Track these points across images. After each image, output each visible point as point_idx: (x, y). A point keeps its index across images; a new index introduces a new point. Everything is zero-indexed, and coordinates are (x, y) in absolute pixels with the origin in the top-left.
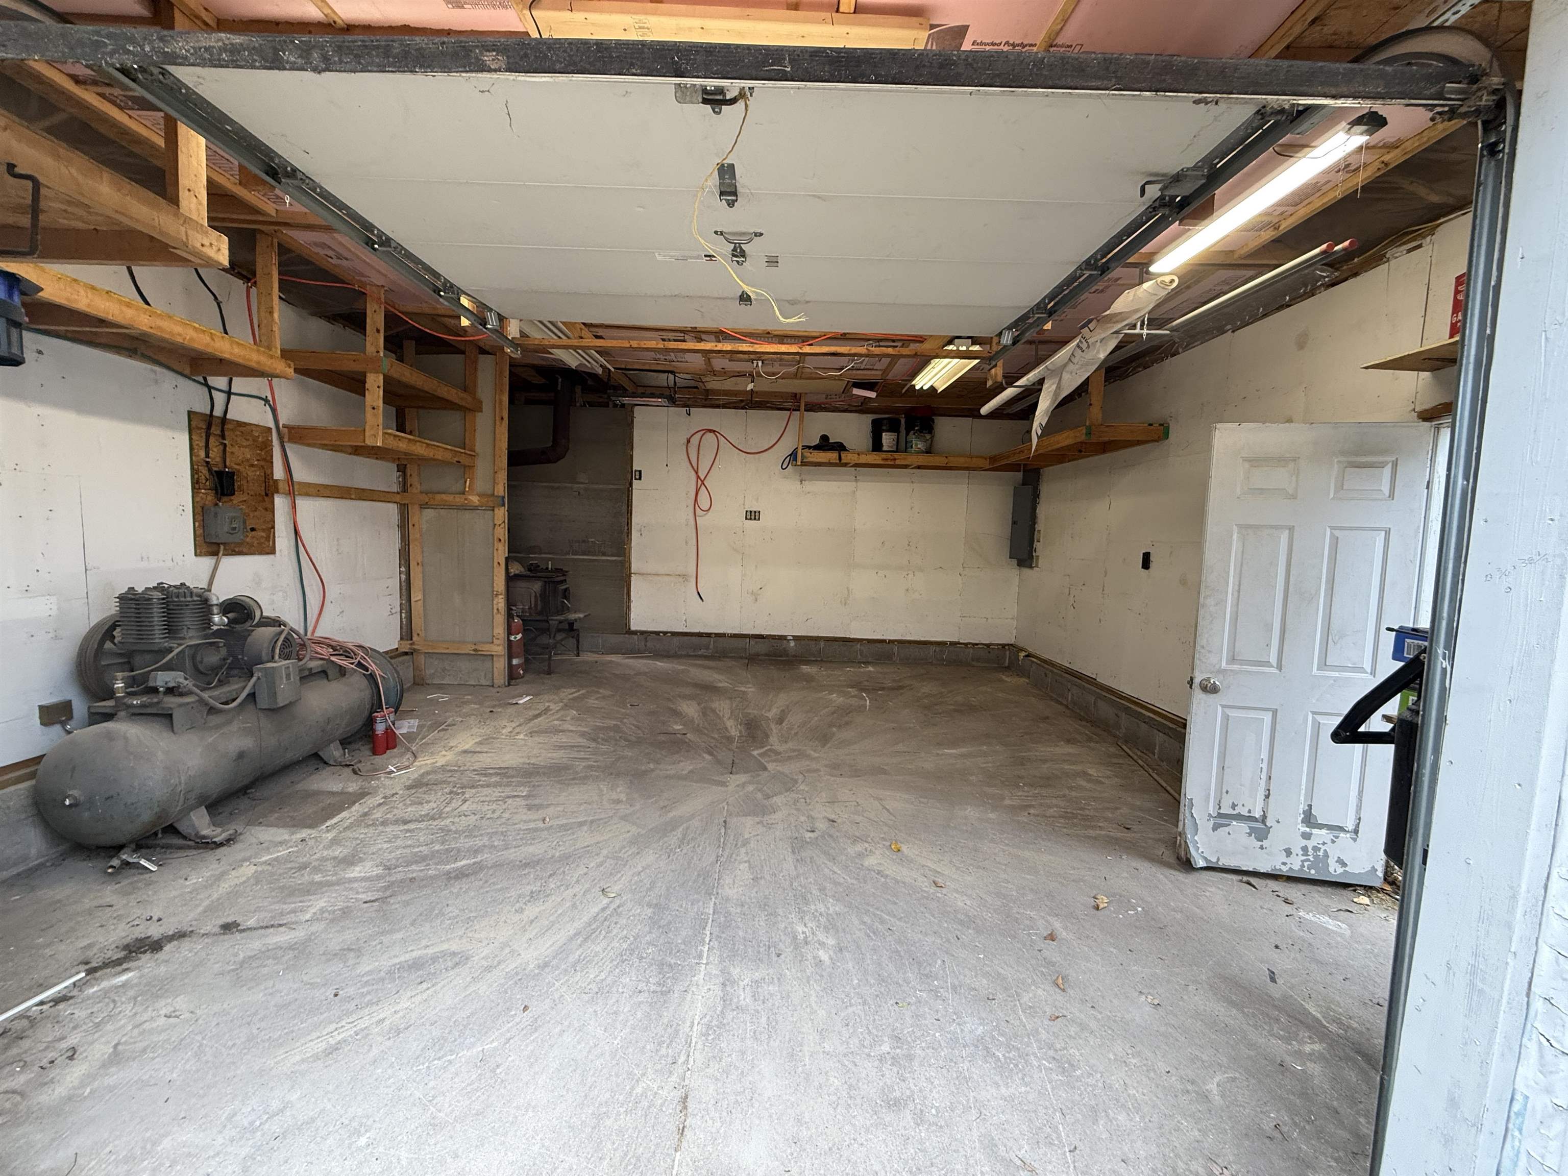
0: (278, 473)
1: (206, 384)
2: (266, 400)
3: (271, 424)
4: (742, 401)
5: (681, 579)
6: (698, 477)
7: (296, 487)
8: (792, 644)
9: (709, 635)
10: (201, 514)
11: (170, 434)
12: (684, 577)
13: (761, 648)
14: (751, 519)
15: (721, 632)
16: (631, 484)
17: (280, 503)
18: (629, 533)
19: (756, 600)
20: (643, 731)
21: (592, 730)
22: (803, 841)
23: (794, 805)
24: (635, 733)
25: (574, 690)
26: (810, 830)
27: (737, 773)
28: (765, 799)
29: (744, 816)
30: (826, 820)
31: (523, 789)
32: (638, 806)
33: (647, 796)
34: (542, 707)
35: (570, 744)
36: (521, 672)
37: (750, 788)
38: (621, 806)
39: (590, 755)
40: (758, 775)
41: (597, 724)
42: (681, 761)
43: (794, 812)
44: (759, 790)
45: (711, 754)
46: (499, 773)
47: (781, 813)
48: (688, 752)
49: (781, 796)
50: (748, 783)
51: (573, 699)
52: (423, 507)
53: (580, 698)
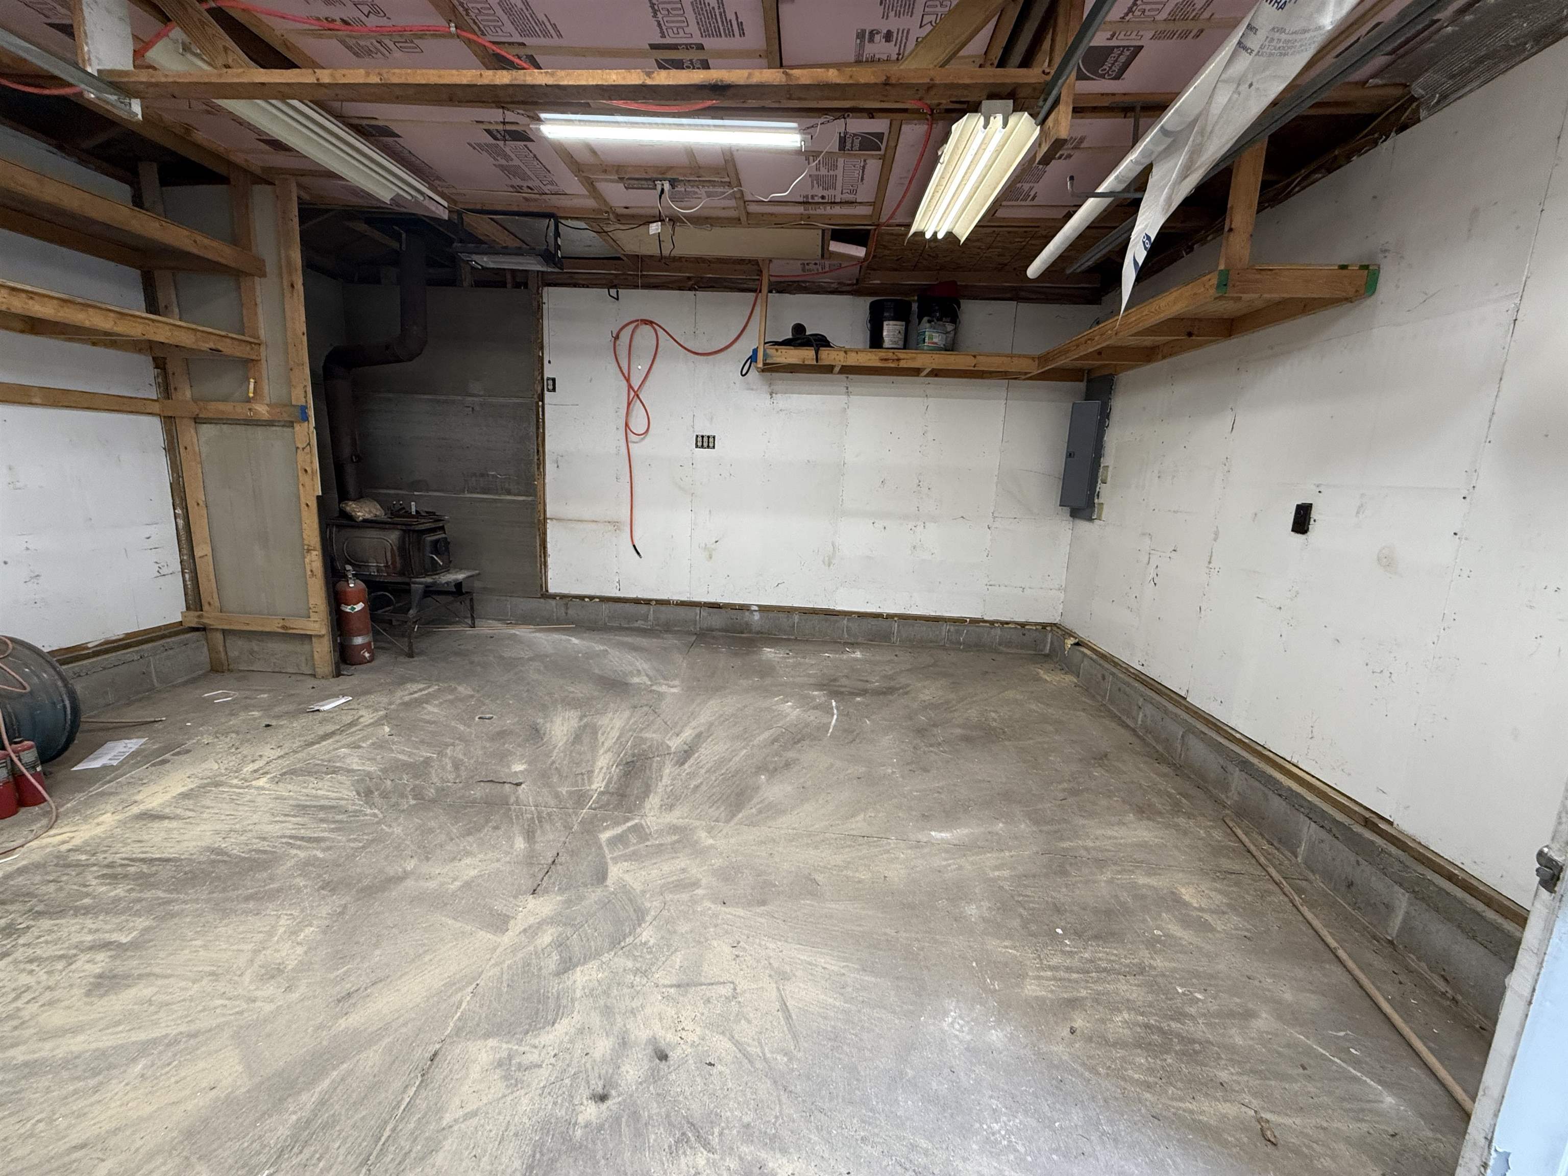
4: (689, 278)
5: (611, 527)
6: (630, 387)
8: (757, 616)
9: (648, 602)
12: (615, 524)
13: (716, 620)
14: (702, 447)
15: (666, 598)
16: (542, 398)
18: (541, 463)
19: (711, 558)
20: (458, 776)
21: (385, 771)
22: (566, 1139)
23: (606, 993)
24: (443, 780)
25: (422, 686)
26: (600, 1090)
27: (546, 891)
28: (558, 974)
29: (487, 1035)
30: (650, 1050)
31: (142, 923)
32: (302, 989)
33: (339, 958)
34: (348, 719)
35: (322, 802)
36: (367, 655)
37: (546, 938)
38: (269, 990)
39: (332, 830)
40: (581, 898)
41: (401, 757)
42: (468, 854)
43: (596, 1020)
44: (560, 944)
45: (530, 836)
46: (141, 875)
47: (563, 1027)
48: (496, 828)
49: (594, 964)
50: (551, 921)
51: (406, 705)
52: (198, 421)
53: (418, 702)
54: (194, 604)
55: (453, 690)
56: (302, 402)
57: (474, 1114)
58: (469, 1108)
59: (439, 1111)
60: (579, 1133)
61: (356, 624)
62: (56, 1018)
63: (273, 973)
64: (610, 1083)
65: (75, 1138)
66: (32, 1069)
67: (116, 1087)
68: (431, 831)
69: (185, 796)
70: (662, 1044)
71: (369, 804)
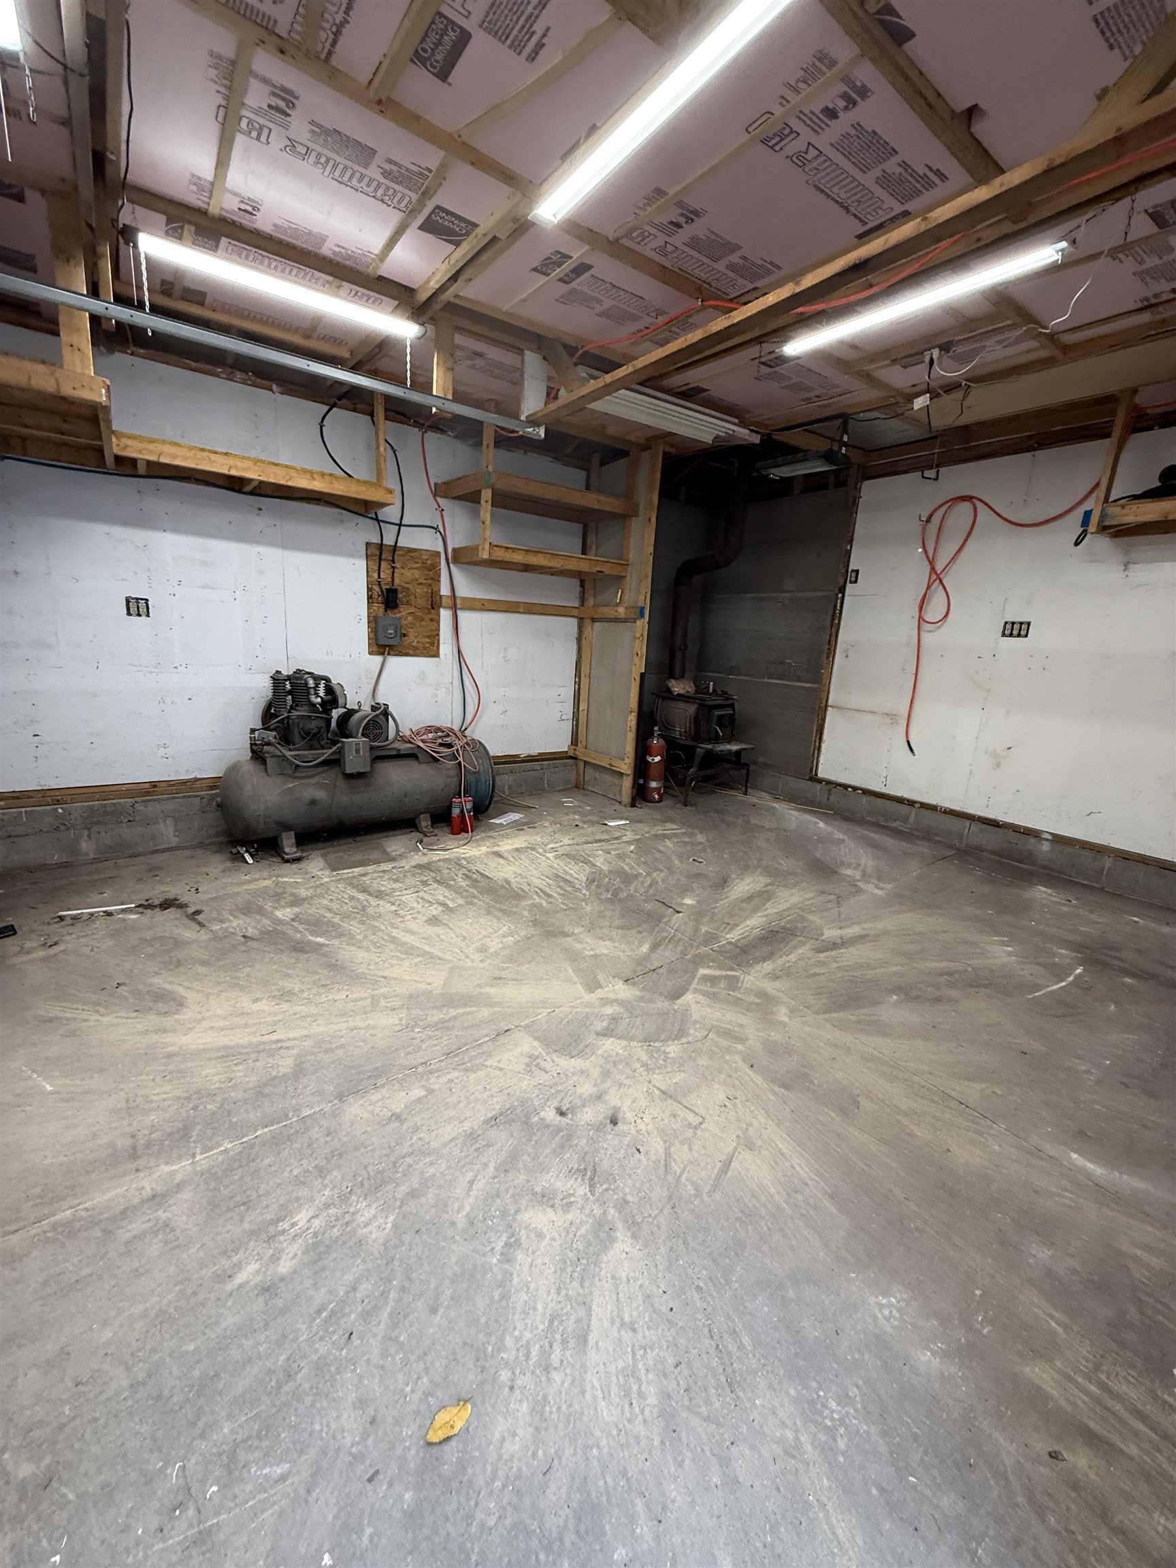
0: (445, 590)
1: (377, 519)
2: (436, 529)
3: (441, 550)
5: (888, 720)
6: (933, 569)
7: (458, 602)
8: (1046, 847)
9: (912, 803)
10: (373, 621)
11: (352, 561)
12: (892, 717)
13: (990, 839)
14: (1011, 635)
15: (934, 803)
16: (842, 590)
17: (445, 615)
18: (831, 652)
19: (998, 766)
20: (647, 892)
21: (610, 872)
22: (528, 1116)
23: (615, 1064)
24: (636, 891)
25: (675, 827)
26: (564, 1109)
27: (634, 984)
28: (598, 1034)
29: (537, 1039)
30: (610, 1113)
31: (461, 901)
32: (486, 964)
33: (511, 959)
34: (617, 834)
35: (568, 878)
36: (656, 796)
37: (609, 1010)
38: (476, 957)
39: (559, 894)
40: (651, 1001)
41: (626, 868)
42: (612, 939)
43: (596, 1073)
44: (614, 1019)
45: (654, 947)
46: (476, 881)
47: (576, 1063)
48: (640, 932)
49: (624, 1043)
50: (620, 1003)
51: (656, 836)
52: (593, 620)
53: (664, 836)
54: (575, 741)
55: (692, 835)
56: (641, 604)
57: (501, 1069)
58: (501, 1065)
59: (489, 1055)
60: (535, 1119)
61: (654, 771)
62: (412, 925)
63: (483, 950)
64: (573, 1110)
65: (385, 974)
66: (394, 940)
67: (406, 963)
68: (604, 917)
69: (517, 850)
70: (620, 1115)
71: (588, 888)
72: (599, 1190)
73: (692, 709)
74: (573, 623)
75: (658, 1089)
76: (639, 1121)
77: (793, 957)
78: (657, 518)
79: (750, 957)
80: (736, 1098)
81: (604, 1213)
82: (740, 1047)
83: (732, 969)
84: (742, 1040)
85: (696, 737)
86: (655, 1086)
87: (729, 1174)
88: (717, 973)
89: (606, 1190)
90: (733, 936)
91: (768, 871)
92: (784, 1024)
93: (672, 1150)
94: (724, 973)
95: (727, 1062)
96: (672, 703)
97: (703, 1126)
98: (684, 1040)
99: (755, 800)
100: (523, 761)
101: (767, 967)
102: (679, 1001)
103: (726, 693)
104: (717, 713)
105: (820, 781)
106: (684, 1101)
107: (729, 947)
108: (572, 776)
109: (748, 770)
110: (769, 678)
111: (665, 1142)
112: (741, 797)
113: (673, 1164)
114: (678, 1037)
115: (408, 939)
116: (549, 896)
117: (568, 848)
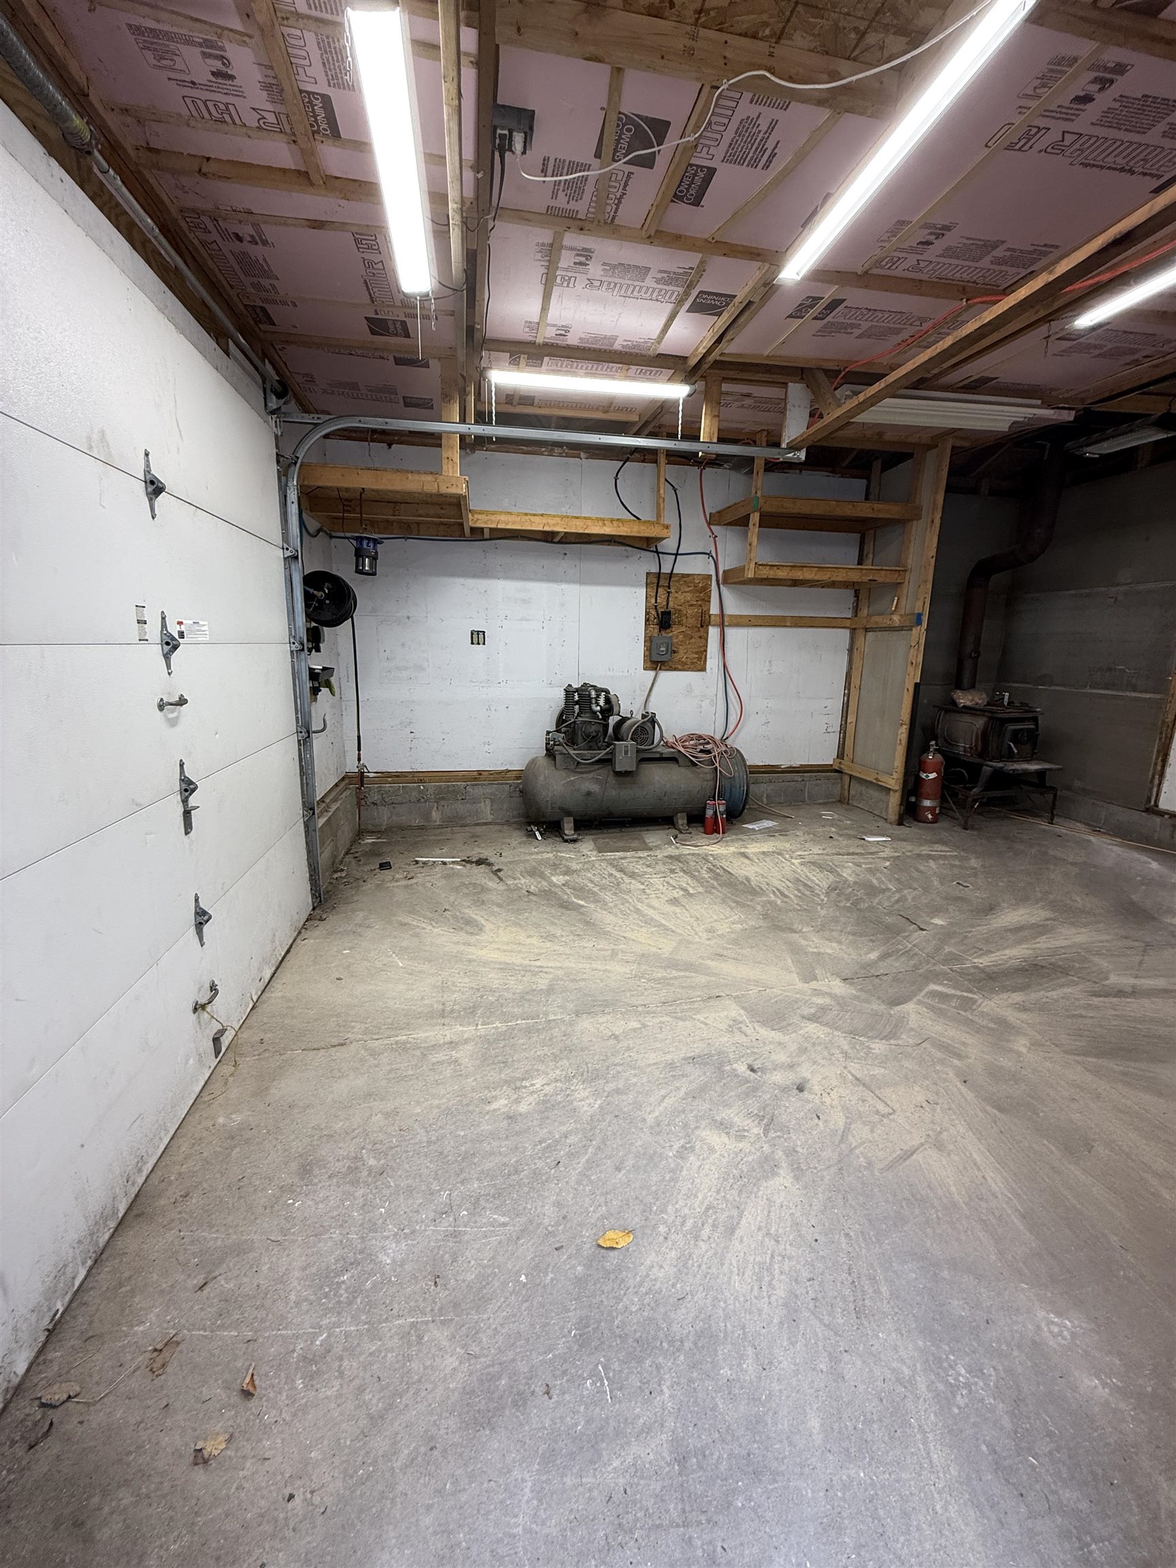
0: (714, 609)
1: (657, 552)
2: (709, 554)
3: (713, 573)
7: (726, 619)
10: (649, 640)
11: (633, 589)
17: (713, 632)
20: (892, 906)
21: (855, 883)
22: (721, 1064)
23: (814, 1044)
24: (879, 903)
25: (947, 849)
26: (756, 1067)
27: (851, 984)
28: (803, 1017)
29: (743, 1008)
30: (798, 1081)
31: (701, 889)
32: (712, 942)
33: (735, 942)
34: (873, 849)
35: (809, 883)
36: (930, 816)
37: (820, 1001)
38: (704, 935)
39: (796, 896)
40: (867, 1001)
41: (875, 881)
42: (840, 942)
43: (793, 1047)
44: (824, 1009)
45: (884, 956)
46: (718, 874)
47: (777, 1036)
48: (872, 941)
49: (827, 1030)
50: (833, 996)
51: (919, 855)
52: (867, 630)
53: (929, 857)
54: (841, 755)
55: (964, 859)
56: (919, 611)
57: (706, 1024)
58: (707, 1021)
59: (698, 1011)
60: (728, 1068)
62: (655, 903)
63: (711, 930)
64: (763, 1070)
65: (625, 935)
66: (638, 911)
67: (644, 930)
68: (837, 922)
69: (764, 853)
70: (808, 1086)
71: (827, 894)
72: (772, 1134)
73: (980, 723)
74: (847, 633)
75: (853, 1075)
76: (825, 1095)
77: (1054, 994)
78: (941, 518)
79: (997, 984)
80: (937, 1104)
81: (773, 1152)
82: (956, 1062)
83: (971, 991)
84: (959, 1056)
85: (984, 753)
86: (849, 1072)
87: (907, 1162)
88: (951, 991)
89: (779, 1137)
90: (984, 961)
91: (1053, 906)
92: (1019, 1054)
93: (852, 1127)
94: (958, 993)
95: (937, 1072)
96: (957, 717)
97: (891, 1117)
98: (892, 1042)
99: (1063, 831)
100: (783, 772)
101: (1017, 997)
102: (899, 1008)
103: (1027, 705)
104: (1012, 727)
105: (1162, 814)
106: (877, 1092)
107: (972, 971)
108: (837, 790)
109: (1055, 796)
110: (1091, 687)
111: (847, 1118)
112: (1044, 826)
113: (850, 1137)
114: (886, 1038)
115: (651, 912)
116: (786, 896)
117: (817, 857)
